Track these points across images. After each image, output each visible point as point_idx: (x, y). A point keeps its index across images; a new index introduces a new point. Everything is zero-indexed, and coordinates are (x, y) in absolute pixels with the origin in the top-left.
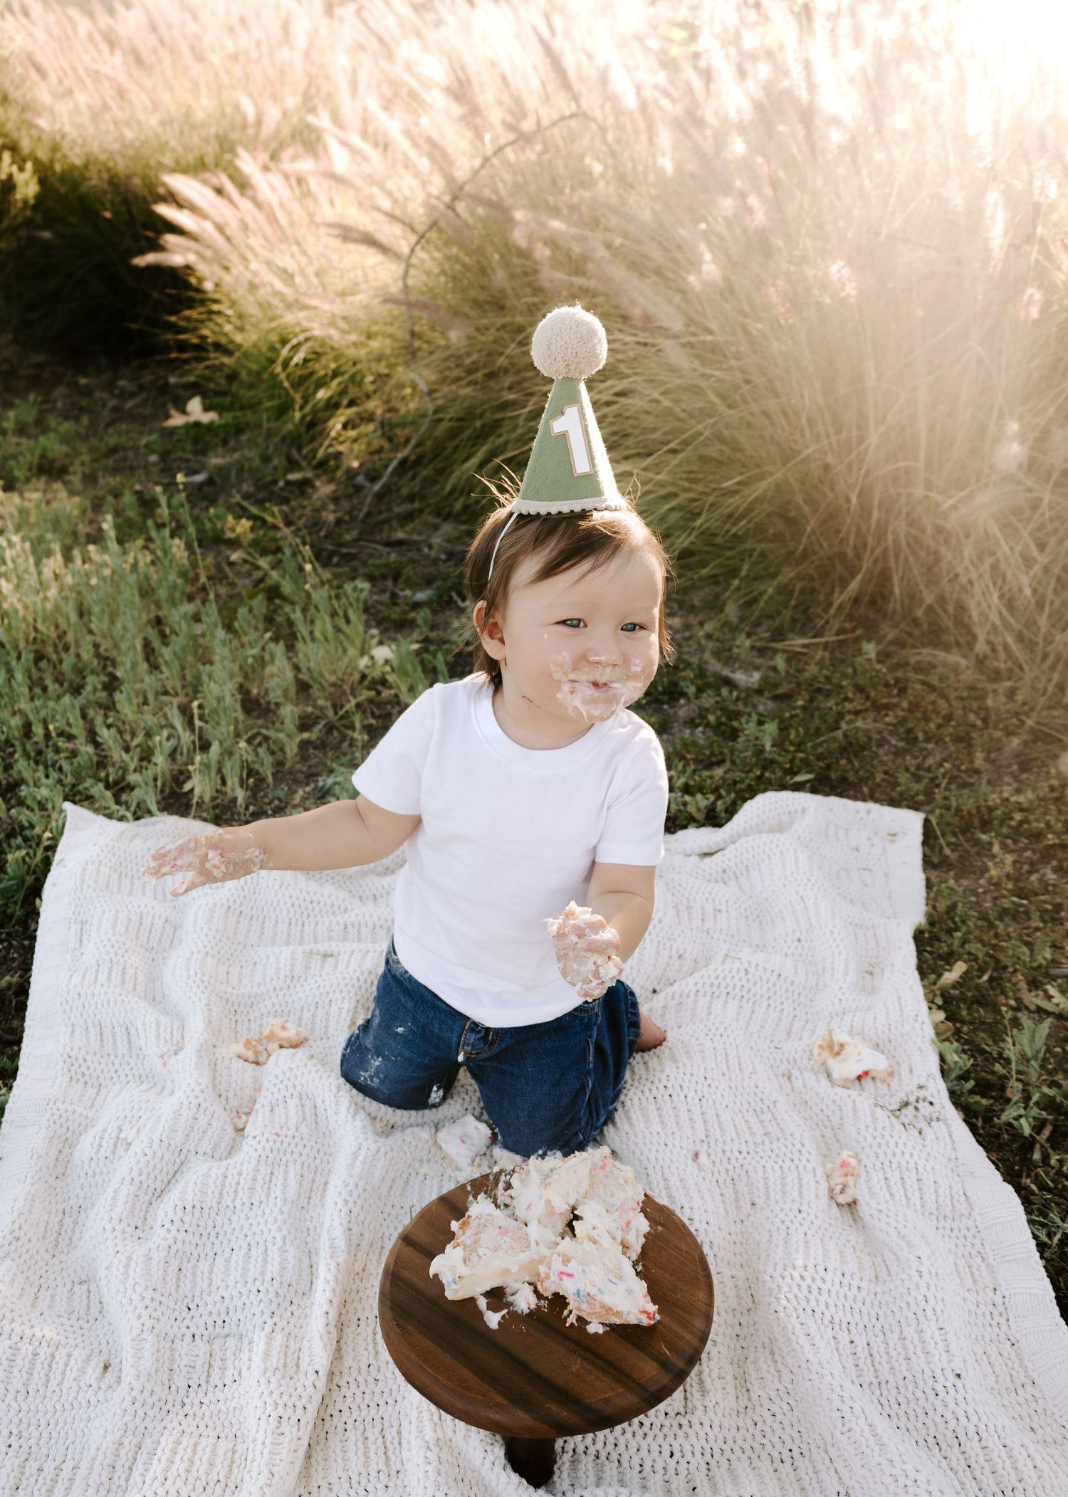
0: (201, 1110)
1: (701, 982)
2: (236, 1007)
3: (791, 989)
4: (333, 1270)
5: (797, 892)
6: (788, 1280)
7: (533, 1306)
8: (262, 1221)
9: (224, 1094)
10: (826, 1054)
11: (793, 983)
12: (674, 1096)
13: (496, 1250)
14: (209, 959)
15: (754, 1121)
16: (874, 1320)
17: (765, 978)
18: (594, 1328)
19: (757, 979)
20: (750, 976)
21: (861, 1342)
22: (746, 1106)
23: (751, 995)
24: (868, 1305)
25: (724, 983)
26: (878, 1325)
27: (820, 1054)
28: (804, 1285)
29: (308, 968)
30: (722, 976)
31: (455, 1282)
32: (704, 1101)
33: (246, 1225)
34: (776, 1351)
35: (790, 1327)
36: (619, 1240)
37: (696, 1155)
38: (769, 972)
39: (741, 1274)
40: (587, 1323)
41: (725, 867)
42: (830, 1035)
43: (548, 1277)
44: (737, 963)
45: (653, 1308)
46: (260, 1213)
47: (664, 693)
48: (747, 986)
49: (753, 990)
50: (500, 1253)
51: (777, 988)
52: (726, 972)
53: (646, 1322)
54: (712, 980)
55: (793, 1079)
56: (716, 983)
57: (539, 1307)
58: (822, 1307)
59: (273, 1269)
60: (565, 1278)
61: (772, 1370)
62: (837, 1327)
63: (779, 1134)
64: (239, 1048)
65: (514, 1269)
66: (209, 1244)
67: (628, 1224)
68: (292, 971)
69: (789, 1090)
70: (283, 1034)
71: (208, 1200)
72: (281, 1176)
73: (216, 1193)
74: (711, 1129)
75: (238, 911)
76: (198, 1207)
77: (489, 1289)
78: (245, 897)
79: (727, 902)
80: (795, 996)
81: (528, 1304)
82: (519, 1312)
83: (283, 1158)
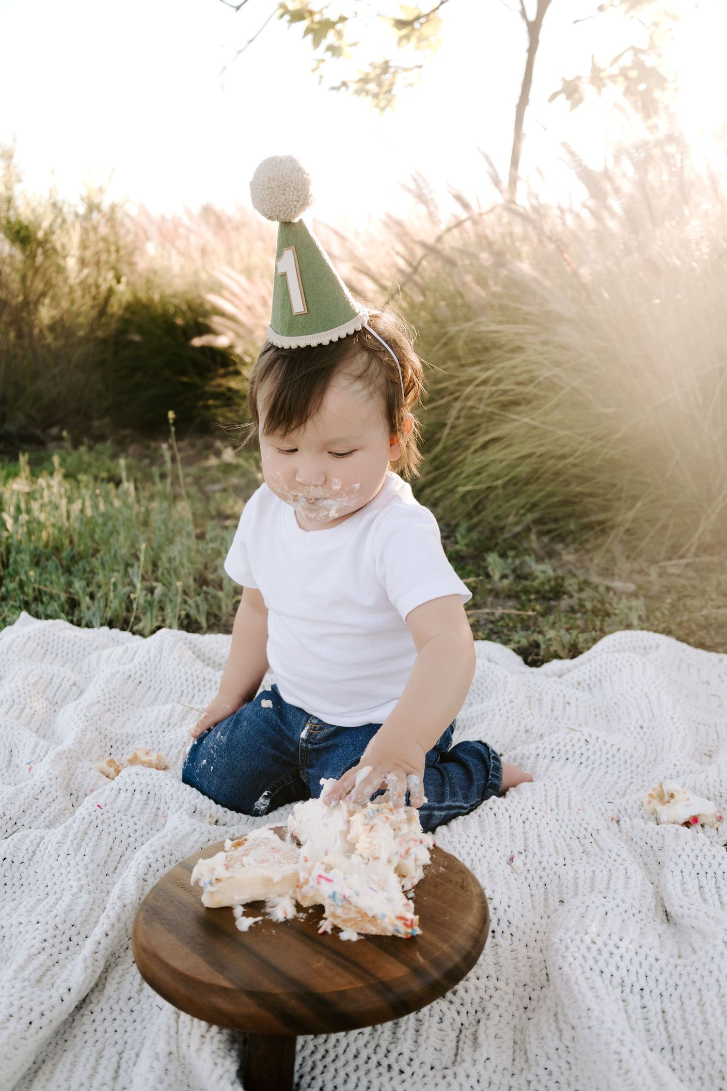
0: (44, 793)
1: (542, 747)
2: (112, 743)
3: (629, 761)
4: (117, 908)
5: (642, 691)
6: (578, 942)
7: (290, 916)
8: (64, 872)
9: (75, 793)
10: (655, 803)
11: (632, 756)
12: (499, 815)
13: (263, 861)
14: (99, 705)
15: (575, 843)
16: (671, 989)
17: (604, 749)
18: (349, 935)
19: (597, 749)
20: (590, 746)
21: (654, 1007)
22: (570, 834)
23: (590, 762)
24: (666, 975)
25: (563, 750)
26: (676, 994)
27: (649, 802)
28: (594, 948)
29: (184, 718)
30: (563, 743)
31: (211, 884)
32: (528, 823)
33: (49, 876)
34: (560, 1011)
35: (573, 979)
36: (395, 864)
37: (512, 859)
38: (609, 745)
39: (536, 955)
40: (340, 930)
41: (580, 679)
42: (661, 785)
43: (306, 882)
44: (579, 734)
45: (410, 915)
46: (64, 864)
47: (551, 591)
48: (586, 754)
49: (592, 758)
50: (265, 865)
51: (616, 759)
52: (567, 741)
53: (403, 932)
54: (553, 746)
55: (621, 822)
56: (557, 748)
57: (295, 919)
58: (612, 968)
59: (61, 907)
60: (323, 881)
61: (553, 1028)
62: (627, 990)
63: (597, 851)
64: (103, 764)
65: (277, 878)
66: (10, 892)
67: (407, 852)
68: (169, 719)
69: (617, 830)
70: (146, 758)
71: (21, 855)
72: (95, 839)
73: (30, 851)
74: (531, 845)
75: (138, 681)
76: (9, 860)
77: (249, 901)
78: (146, 671)
79: (577, 699)
80: (634, 767)
81: (285, 913)
82: (274, 920)
83: (100, 826)
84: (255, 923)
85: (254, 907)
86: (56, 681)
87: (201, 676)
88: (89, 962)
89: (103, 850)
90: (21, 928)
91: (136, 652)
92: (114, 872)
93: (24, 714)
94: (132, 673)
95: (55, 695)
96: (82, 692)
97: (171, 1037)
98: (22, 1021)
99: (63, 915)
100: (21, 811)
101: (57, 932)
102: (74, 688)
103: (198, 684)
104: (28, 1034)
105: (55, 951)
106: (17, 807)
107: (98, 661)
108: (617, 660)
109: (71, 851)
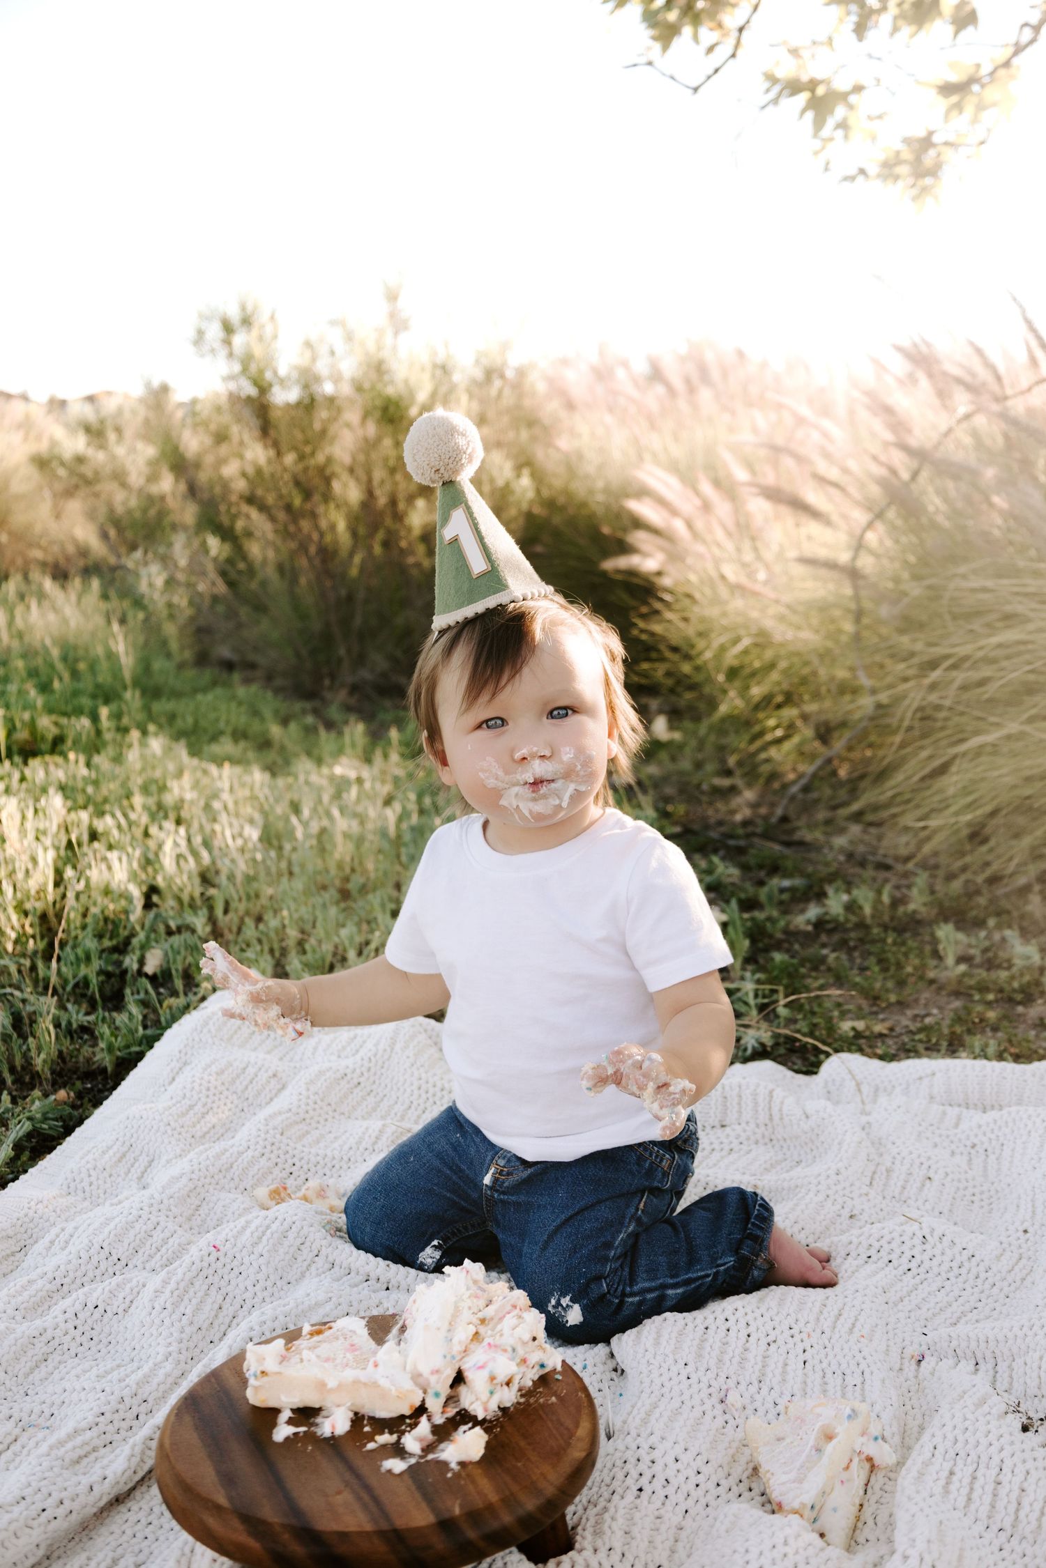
1: (857, 1241)
3: (983, 1275)
7: (339, 1432)
8: (155, 1333)
11: (989, 1269)
12: (734, 1332)
13: (327, 1360)
14: (290, 1114)
17: (949, 1253)
19: (937, 1252)
20: (927, 1247)
23: (922, 1270)
25: (886, 1248)
30: (887, 1238)
31: (255, 1376)
32: (773, 1347)
33: (138, 1336)
38: (958, 1248)
44: (916, 1227)
46: (157, 1321)
47: (1020, 991)
48: (918, 1259)
49: (927, 1264)
50: (329, 1363)
51: (963, 1271)
52: (895, 1235)
54: (873, 1240)
55: (923, 1363)
56: (876, 1245)
59: (135, 1377)
64: (264, 1193)
65: (332, 1383)
66: (94, 1349)
69: (912, 1374)
71: (116, 1304)
72: (200, 1294)
73: (128, 1300)
75: (356, 1081)
76: (101, 1309)
77: (301, 1405)
78: (369, 1070)
79: (947, 1174)
80: (987, 1286)
81: (333, 1427)
82: (319, 1433)
83: (210, 1277)
84: (296, 1434)
85: (306, 1414)
86: (251, 1070)
87: (439, 1085)
88: (138, 1450)
89: (208, 1309)
90: (83, 1395)
91: (364, 1042)
92: (221, 1340)
93: (192, 1112)
94: (348, 1071)
95: (246, 1088)
96: (284, 1087)
97: (183, 1555)
98: (33, 1507)
99: (134, 1387)
101: (121, 1406)
102: (273, 1081)
103: (434, 1095)
104: (35, 1523)
105: (110, 1428)
107: (315, 1049)
109: (168, 1305)
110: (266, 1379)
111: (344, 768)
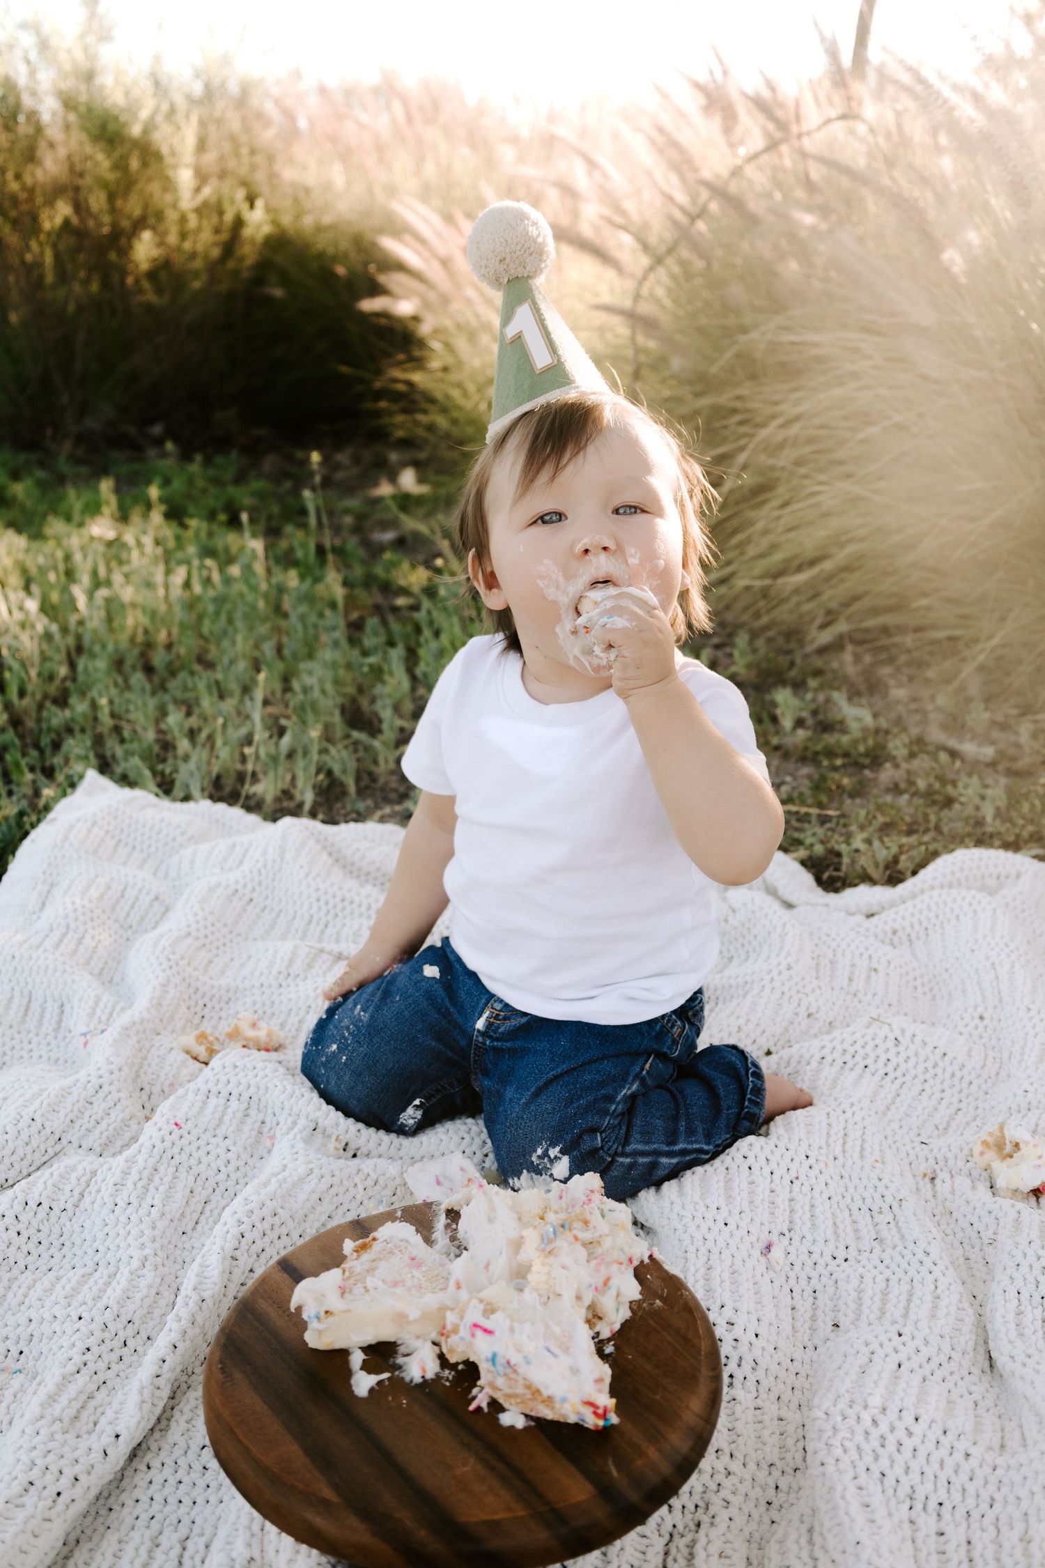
0: (102, 1093)
1: (830, 1046)
2: (206, 1000)
3: (958, 1074)
4: (191, 1305)
5: (987, 958)
6: (851, 1421)
7: (430, 1375)
8: (122, 1232)
9: (147, 1087)
10: (991, 1155)
11: (962, 1067)
12: (755, 1170)
13: (395, 1284)
14: (189, 941)
15: (864, 1220)
16: (984, 1507)
17: (923, 1054)
18: (512, 1418)
19: (911, 1053)
20: (901, 1048)
21: (956, 1535)
22: (859, 1203)
23: (899, 1073)
24: (978, 1482)
25: (861, 1052)
26: (990, 1515)
27: (982, 1154)
28: (875, 1433)
29: (310, 966)
30: (861, 1042)
31: (318, 1318)
32: (797, 1183)
33: (100, 1235)
34: (817, 1528)
35: (839, 1488)
36: (587, 1302)
37: (769, 1247)
38: (929, 1048)
39: (793, 1416)
40: (502, 1409)
41: (896, 926)
42: (1001, 1128)
43: (455, 1330)
44: (886, 1029)
45: (605, 1400)
46: (123, 1219)
47: (867, 754)
48: (894, 1061)
49: (903, 1067)
50: (399, 1290)
51: (939, 1070)
52: (868, 1038)
53: (591, 1421)
54: (846, 1045)
55: (937, 1181)
56: (851, 1050)
57: (438, 1377)
58: (899, 1470)
59: (112, 1296)
60: (479, 1333)
61: (805, 1555)
62: (918, 1506)
63: (896, 1240)
64: (189, 1040)
65: (413, 1315)
66: (45, 1256)
67: (606, 1282)
68: (289, 967)
69: (929, 1195)
70: (250, 1033)
71: (63, 1199)
72: (167, 1180)
73: (76, 1193)
74: (799, 1222)
75: (247, 898)
76: (45, 1206)
77: (373, 1342)
78: (260, 883)
79: (889, 963)
80: (964, 1085)
81: (424, 1370)
82: (407, 1379)
83: (177, 1156)
84: (380, 1383)
85: (382, 1354)
86: (131, 893)
88: (147, 1392)
89: (180, 1196)
90: (56, 1326)
91: (247, 851)
92: (194, 1229)
93: (81, 947)
94: (239, 887)
95: (128, 914)
96: (167, 910)
97: (253, 1535)
98: (46, 1493)
99: (115, 1307)
100: (68, 1121)
101: (106, 1335)
102: (156, 904)
103: (335, 907)
104: (53, 1514)
105: (101, 1366)
106: (61, 1115)
107: (192, 862)
108: (954, 900)
109: (132, 1199)
110: (331, 1319)
111: (102, 528)
